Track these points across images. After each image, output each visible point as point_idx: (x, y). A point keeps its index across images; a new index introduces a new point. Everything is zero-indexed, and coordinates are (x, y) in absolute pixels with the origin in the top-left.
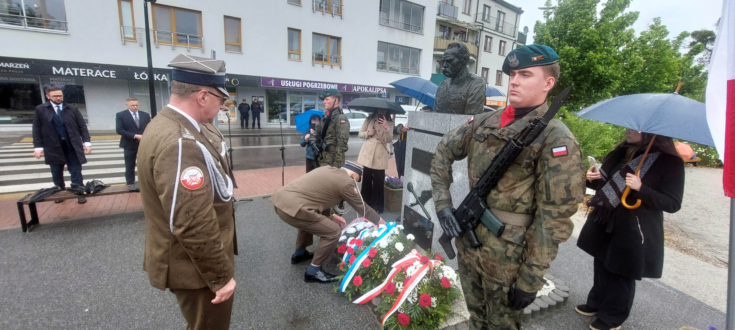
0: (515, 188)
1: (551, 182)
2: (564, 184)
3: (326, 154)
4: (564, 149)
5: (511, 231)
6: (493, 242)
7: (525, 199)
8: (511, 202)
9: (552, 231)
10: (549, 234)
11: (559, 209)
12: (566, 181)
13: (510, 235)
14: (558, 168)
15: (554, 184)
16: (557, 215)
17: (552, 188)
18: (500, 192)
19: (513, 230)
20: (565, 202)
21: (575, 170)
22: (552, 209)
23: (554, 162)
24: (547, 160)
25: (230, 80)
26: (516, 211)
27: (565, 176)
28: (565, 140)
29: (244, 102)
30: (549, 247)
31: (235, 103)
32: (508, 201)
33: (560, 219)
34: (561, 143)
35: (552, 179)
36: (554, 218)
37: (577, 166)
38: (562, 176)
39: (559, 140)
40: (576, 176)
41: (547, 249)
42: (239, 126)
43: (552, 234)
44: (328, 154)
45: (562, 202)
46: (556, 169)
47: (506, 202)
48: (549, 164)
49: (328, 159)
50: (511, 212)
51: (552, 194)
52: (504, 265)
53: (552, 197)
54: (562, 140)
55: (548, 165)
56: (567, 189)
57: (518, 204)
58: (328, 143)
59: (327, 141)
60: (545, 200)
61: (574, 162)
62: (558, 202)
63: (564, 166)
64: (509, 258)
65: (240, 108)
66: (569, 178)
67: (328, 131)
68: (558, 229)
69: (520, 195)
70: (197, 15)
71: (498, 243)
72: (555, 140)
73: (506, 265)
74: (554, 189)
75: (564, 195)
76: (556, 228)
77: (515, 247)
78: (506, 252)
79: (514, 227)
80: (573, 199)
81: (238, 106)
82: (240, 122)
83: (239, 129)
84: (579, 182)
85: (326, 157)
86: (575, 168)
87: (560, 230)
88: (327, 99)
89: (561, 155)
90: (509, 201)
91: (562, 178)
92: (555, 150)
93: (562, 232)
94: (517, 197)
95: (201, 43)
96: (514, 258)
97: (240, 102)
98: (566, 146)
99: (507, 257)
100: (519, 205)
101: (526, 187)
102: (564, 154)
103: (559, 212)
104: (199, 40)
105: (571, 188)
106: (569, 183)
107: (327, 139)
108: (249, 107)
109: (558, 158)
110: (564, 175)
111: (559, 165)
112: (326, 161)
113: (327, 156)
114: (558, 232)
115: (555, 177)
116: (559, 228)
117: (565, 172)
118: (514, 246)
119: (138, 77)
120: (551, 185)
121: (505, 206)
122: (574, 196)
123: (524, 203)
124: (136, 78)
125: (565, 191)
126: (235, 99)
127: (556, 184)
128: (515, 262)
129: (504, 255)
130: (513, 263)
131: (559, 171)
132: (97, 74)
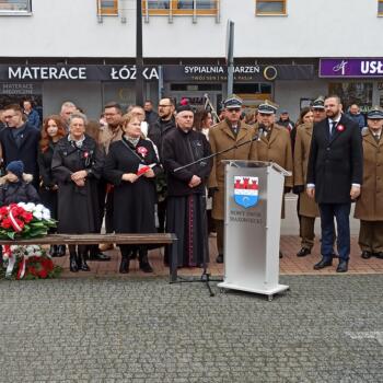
25: (262, 70)
119: (117, 75)
124: (113, 78)
132: (61, 75)
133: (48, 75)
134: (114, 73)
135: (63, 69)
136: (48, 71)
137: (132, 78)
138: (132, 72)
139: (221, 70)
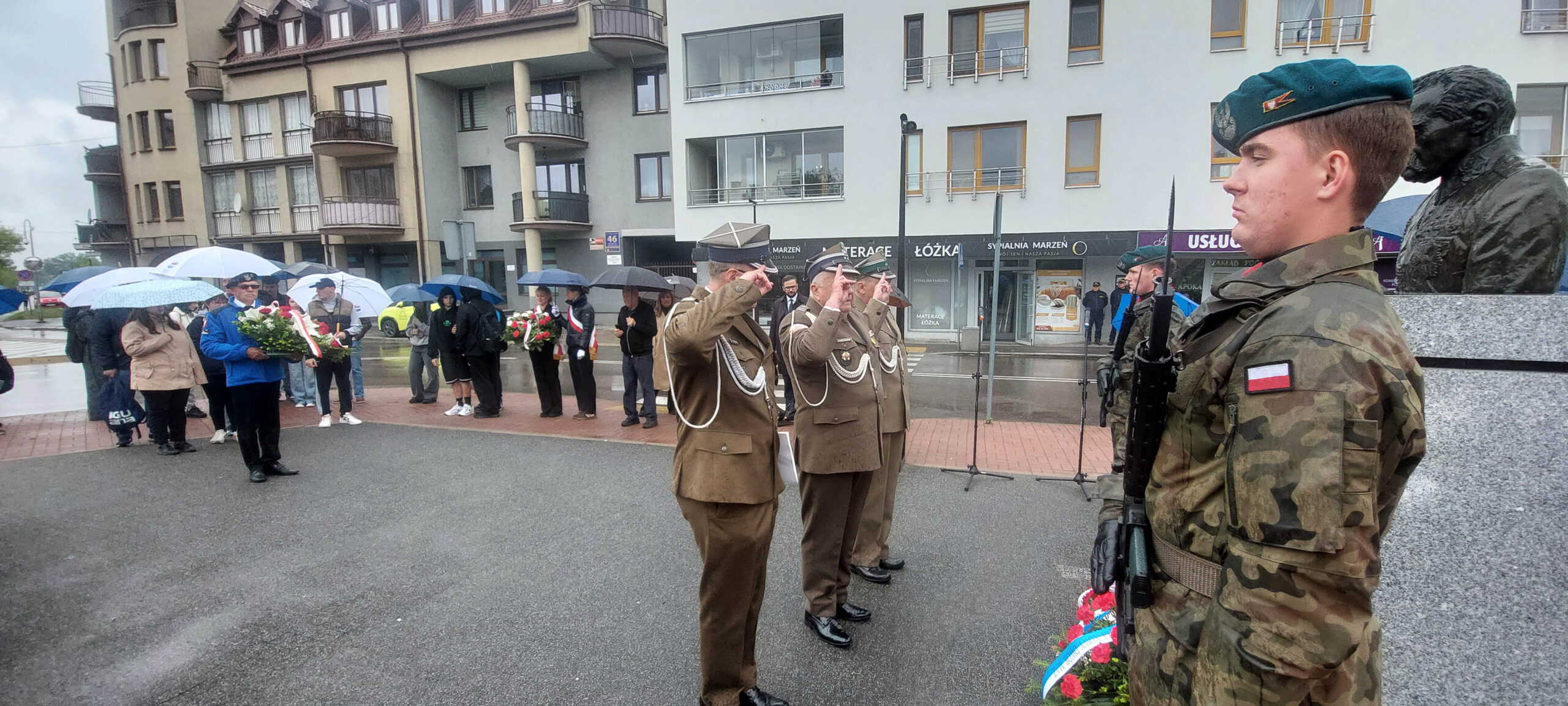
0: (1190, 480)
1: (1240, 467)
2: (1270, 481)
3: (1121, 395)
4: (1282, 370)
5: (1180, 604)
6: (1145, 623)
7: (1211, 518)
8: (1174, 516)
9: (1244, 625)
10: (1235, 629)
11: (1260, 556)
12: (1280, 471)
13: (1177, 614)
14: (1260, 429)
15: (1243, 476)
16: (1256, 577)
17: (1241, 489)
18: (1158, 486)
19: (1189, 604)
20: (1273, 538)
21: (1324, 443)
22: (1244, 555)
23: (1250, 409)
24: (1236, 401)
25: (1070, 245)
26: (1194, 547)
27: (1279, 456)
28: (1296, 346)
29: (1096, 289)
30: (1230, 672)
31: (1078, 291)
32: (1169, 513)
33: (1270, 594)
34: (1281, 354)
35: (1242, 459)
36: (1247, 584)
37: (1331, 428)
38: (1267, 453)
39: (1276, 343)
40: (1321, 460)
41: (1226, 675)
42: (1083, 338)
43: (1246, 634)
44: (1124, 396)
45: (1262, 536)
46: (1254, 431)
47: (1168, 518)
48: (1240, 416)
49: (1123, 408)
50: (1181, 547)
51: (1239, 505)
52: (1156, 695)
53: (1240, 513)
54: (1285, 343)
55: (1236, 417)
56: (1285, 499)
57: (1191, 527)
58: (1126, 370)
59: (1124, 365)
60: (1230, 524)
61: (1320, 414)
62: (1255, 535)
63: (1279, 426)
64: (1167, 680)
65: (1086, 303)
66: (1293, 465)
67: (1127, 343)
68: (1266, 625)
69: (1196, 501)
70: (1019, 129)
71: (1154, 629)
72: (1264, 345)
73: (1161, 698)
74: (1244, 492)
75: (1271, 513)
76: (1261, 618)
77: (1180, 653)
78: (1160, 659)
79: (1192, 594)
80: (1308, 536)
81: (1083, 296)
82: (1083, 331)
83: (1080, 343)
84: (1327, 483)
85: (1118, 402)
86: (1320, 435)
87: (1274, 630)
88: (1134, 272)
89: (1268, 390)
90: (1171, 515)
91: (1268, 461)
92: (1254, 374)
93: (1279, 637)
94: (1189, 508)
95: (1021, 180)
96: (1180, 684)
97: (1089, 288)
98: (1290, 363)
99: (1162, 675)
100: (1194, 530)
101: (1212, 481)
102: (1277, 386)
103: (1261, 569)
104: (1018, 175)
105: (1295, 497)
106: (1291, 479)
107: (1125, 361)
108: (1106, 299)
109: (1263, 398)
110: (1275, 452)
111: (1263, 419)
112: (1119, 410)
113: (1121, 401)
114: (1269, 636)
115: (1250, 455)
116: (1267, 621)
117: (1277, 443)
118: (1177, 648)
119: (919, 253)
120: (1237, 477)
121: (1164, 526)
122: (1306, 524)
123: (1205, 527)
124: (917, 255)
125: (1272, 504)
126: (1080, 284)
127: (1250, 478)
128: (1180, 696)
129: (1156, 667)
130: (1177, 698)
131: (1259, 437)
132: (869, 253)
133: (857, 254)
134: (917, 250)
135: (871, 248)
136: (857, 250)
137: (935, 255)
138: (935, 249)
139: (1026, 245)
